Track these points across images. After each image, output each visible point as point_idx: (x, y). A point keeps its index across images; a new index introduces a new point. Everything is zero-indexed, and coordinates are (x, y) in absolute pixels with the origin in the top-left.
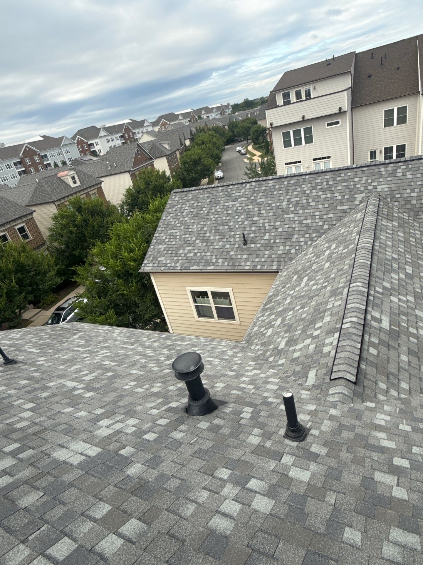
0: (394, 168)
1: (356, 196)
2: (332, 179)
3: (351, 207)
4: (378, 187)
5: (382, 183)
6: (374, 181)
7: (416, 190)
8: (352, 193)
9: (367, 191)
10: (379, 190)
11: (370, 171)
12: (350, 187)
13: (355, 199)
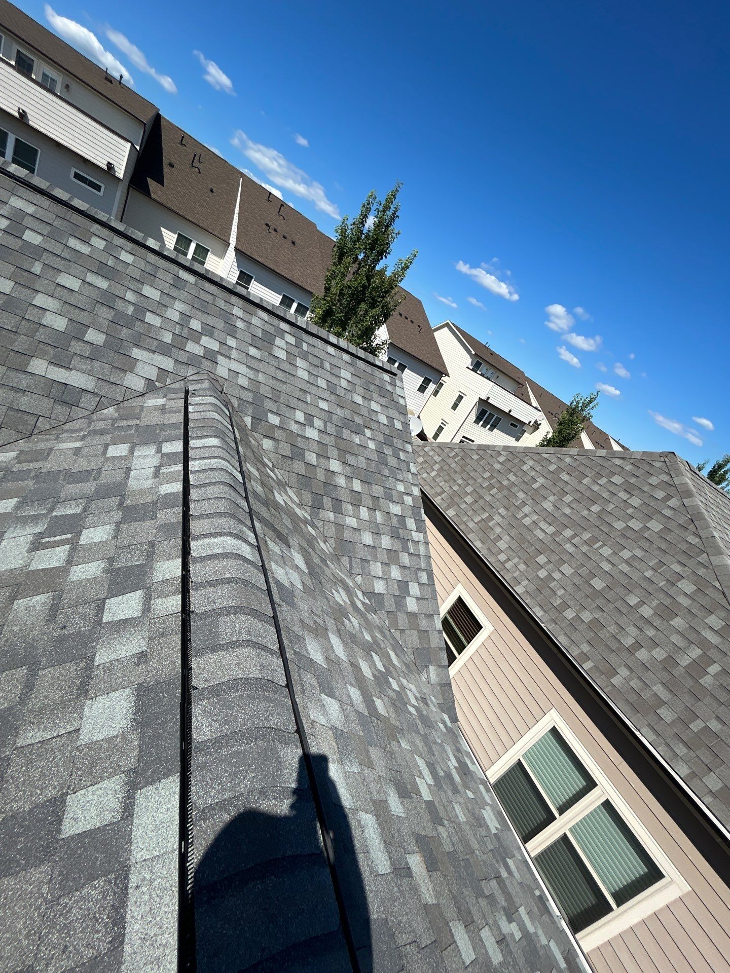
0: (268, 328)
1: (136, 353)
2: (46, 230)
3: (106, 390)
4: (220, 358)
5: (234, 354)
6: (208, 330)
7: (318, 423)
8: (125, 333)
9: (182, 357)
10: (222, 371)
11: (202, 295)
12: (119, 305)
13: (130, 365)
